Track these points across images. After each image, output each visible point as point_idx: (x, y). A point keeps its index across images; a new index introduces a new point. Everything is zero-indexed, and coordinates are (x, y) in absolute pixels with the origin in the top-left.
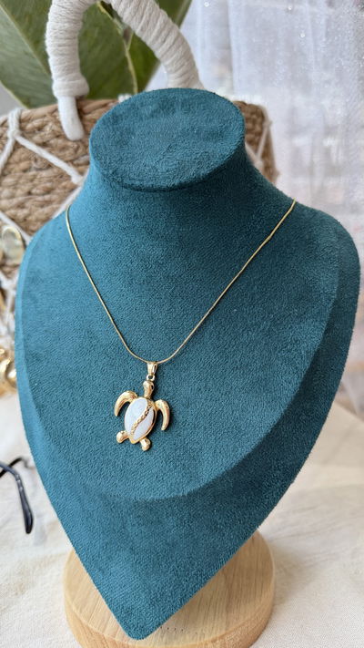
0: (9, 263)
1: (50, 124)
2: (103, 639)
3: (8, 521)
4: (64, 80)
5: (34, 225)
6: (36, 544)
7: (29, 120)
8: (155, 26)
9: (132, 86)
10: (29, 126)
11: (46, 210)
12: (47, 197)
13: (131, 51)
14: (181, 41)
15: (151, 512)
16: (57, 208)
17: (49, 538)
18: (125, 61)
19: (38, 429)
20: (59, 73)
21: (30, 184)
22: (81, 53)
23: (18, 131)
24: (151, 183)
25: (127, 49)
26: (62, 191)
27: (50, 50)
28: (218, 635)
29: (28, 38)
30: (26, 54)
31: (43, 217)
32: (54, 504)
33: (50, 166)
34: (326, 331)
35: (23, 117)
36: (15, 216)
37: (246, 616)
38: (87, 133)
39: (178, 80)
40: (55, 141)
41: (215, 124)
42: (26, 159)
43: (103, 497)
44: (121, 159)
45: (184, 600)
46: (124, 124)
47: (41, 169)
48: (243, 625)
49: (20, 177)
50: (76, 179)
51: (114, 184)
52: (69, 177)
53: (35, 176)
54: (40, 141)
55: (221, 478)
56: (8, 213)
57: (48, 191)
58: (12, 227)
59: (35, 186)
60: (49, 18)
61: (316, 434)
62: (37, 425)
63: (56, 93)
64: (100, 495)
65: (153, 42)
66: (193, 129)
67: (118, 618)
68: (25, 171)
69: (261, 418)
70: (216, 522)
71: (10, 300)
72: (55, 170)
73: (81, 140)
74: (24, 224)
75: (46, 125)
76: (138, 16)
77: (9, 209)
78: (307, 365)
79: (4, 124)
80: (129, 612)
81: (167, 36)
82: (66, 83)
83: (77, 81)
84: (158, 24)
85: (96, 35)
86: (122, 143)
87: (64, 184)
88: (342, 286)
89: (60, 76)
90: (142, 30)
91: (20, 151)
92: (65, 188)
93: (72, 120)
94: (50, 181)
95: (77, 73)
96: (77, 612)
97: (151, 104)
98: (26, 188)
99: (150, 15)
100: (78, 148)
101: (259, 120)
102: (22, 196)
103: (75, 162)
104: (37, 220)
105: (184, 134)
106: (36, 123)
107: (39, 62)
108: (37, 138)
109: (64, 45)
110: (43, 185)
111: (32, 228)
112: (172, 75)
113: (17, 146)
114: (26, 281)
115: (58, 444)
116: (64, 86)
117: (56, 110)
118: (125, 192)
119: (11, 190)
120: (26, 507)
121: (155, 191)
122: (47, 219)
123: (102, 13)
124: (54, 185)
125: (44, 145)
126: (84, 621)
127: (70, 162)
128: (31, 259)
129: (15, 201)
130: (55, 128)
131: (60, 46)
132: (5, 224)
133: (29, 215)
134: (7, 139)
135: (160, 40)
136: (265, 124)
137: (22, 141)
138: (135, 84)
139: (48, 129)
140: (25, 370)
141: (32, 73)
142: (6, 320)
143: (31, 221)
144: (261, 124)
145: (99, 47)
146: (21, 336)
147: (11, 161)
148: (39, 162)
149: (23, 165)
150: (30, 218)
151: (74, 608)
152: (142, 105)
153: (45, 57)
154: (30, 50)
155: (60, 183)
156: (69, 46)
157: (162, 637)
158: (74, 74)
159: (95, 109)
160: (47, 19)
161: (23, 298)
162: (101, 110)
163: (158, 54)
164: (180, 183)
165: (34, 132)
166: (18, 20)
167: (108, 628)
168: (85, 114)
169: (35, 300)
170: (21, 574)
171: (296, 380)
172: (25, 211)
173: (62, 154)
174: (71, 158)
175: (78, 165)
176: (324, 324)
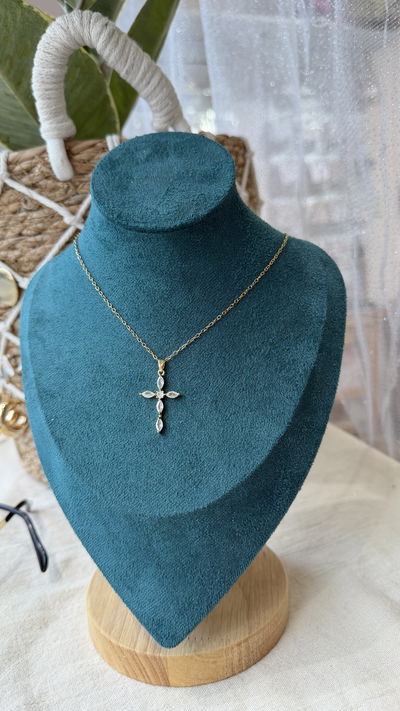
1: (39, 166)
2: (134, 655)
3: (20, 563)
4: (51, 123)
5: (27, 266)
6: (52, 581)
7: (17, 162)
8: (139, 69)
9: (114, 122)
10: (17, 168)
11: (39, 250)
12: (39, 238)
14: (164, 82)
15: (174, 525)
16: (50, 249)
17: (64, 575)
18: (107, 99)
19: (58, 461)
21: (20, 225)
23: (6, 173)
24: (154, 225)
26: (54, 231)
27: (36, 94)
28: (242, 639)
29: (9, 80)
30: (8, 95)
31: (35, 258)
32: (77, 532)
33: (40, 207)
34: (320, 351)
35: (10, 159)
36: (6, 257)
37: (265, 621)
38: (77, 174)
39: (164, 119)
40: (45, 182)
41: (208, 167)
42: (14, 201)
43: (128, 517)
44: (124, 204)
45: (210, 607)
46: (121, 168)
47: (31, 211)
48: (264, 628)
49: (10, 219)
50: (68, 218)
51: (118, 227)
52: (61, 217)
53: (25, 218)
54: (30, 183)
55: (237, 489)
57: (40, 232)
58: (4, 269)
59: (25, 227)
60: (35, 63)
61: (318, 443)
62: (56, 458)
63: (44, 136)
64: (125, 516)
65: (138, 84)
66: (188, 172)
67: (149, 630)
68: (15, 213)
69: (269, 433)
70: (234, 531)
72: (46, 211)
73: (70, 181)
74: (16, 265)
75: (35, 166)
76: (123, 60)
77: (1, 250)
78: (305, 382)
80: (160, 624)
81: (152, 77)
82: (54, 125)
83: (64, 124)
84: (142, 68)
85: (77, 75)
86: (122, 188)
87: (55, 224)
88: (331, 309)
89: (46, 119)
90: (127, 72)
91: (9, 193)
92: (56, 228)
93: (62, 161)
94: (42, 222)
95: (64, 116)
96: (107, 635)
98: (17, 230)
99: (134, 58)
100: (68, 187)
101: (241, 152)
102: (12, 237)
103: (67, 202)
104: (29, 261)
105: (180, 177)
106: (25, 165)
107: (20, 103)
108: (25, 179)
109: (51, 89)
110: (34, 226)
111: (24, 269)
112: (158, 115)
113: (5, 188)
115: (80, 473)
116: (51, 129)
117: (45, 151)
118: (129, 234)
119: (1, 231)
120: (39, 546)
121: (158, 232)
122: (40, 260)
124: (45, 226)
125: (33, 186)
126: (114, 641)
127: (61, 202)
128: (33, 300)
129: (5, 243)
130: (44, 169)
131: (47, 90)
133: (21, 256)
135: (144, 82)
136: (247, 155)
137: (11, 183)
138: (118, 120)
139: (37, 171)
140: (39, 408)
141: (12, 114)
143: (23, 262)
144: (243, 156)
145: (80, 87)
146: (32, 376)
148: (29, 204)
149: (13, 207)
150: (22, 259)
151: (102, 632)
153: (31, 100)
154: (11, 92)
155: (52, 223)
156: (56, 90)
157: (191, 646)
158: (62, 117)
159: (84, 149)
160: (31, 65)
162: (89, 150)
164: (182, 224)
165: (23, 174)
167: (138, 645)
168: (74, 155)
170: (42, 609)
171: (297, 397)
172: (17, 253)
173: (52, 194)
174: (61, 198)
175: (69, 205)
176: (317, 344)
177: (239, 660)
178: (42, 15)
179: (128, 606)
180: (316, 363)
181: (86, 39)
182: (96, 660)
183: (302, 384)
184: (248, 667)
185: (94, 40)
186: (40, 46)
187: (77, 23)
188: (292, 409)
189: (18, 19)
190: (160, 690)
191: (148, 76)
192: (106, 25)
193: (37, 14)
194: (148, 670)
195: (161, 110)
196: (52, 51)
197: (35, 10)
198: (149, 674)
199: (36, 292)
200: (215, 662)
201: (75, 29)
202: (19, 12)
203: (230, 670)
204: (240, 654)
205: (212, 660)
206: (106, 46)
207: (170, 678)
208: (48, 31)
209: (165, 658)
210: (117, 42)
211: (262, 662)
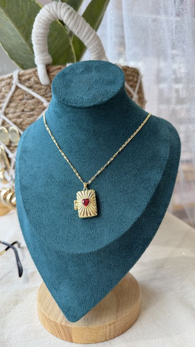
0: (13, 145)
1: (34, 77)
2: (56, 324)
3: (9, 273)
4: (40, 57)
5: (25, 126)
6: (24, 283)
7: (23, 75)
8: (84, 31)
9: (73, 59)
10: (23, 78)
11: (31, 119)
12: (32, 113)
13: (73, 42)
14: (97, 38)
15: (79, 259)
17: (30, 280)
18: (70, 47)
19: (26, 221)
20: (38, 53)
21: (23, 106)
22: (49, 43)
23: (18, 81)
24: (80, 105)
25: (71, 41)
26: (39, 110)
27: (34, 42)
28: (112, 322)
29: (23, 36)
30: (22, 44)
31: (29, 122)
32: (33, 258)
33: (33, 98)
34: (164, 175)
35: (20, 74)
36: (16, 122)
37: (126, 314)
38: (51, 82)
39: (96, 56)
40: (35, 85)
41: (111, 77)
42: (21, 94)
43: (57, 252)
44: (67, 94)
45: (95, 303)
46: (68, 77)
47: (29, 99)
48: (125, 317)
49: (19, 103)
50: (46, 104)
51: (63, 105)
52: (42, 103)
53: (26, 103)
54: (29, 86)
55: (113, 243)
56: (12, 120)
57: (32, 110)
58: (15, 127)
59: (26, 107)
60: (34, 27)
61: (159, 223)
62: (25, 220)
63: (36, 63)
65: (83, 38)
66: (100, 80)
67: (63, 312)
68: (21, 100)
69: (132, 215)
70: (110, 265)
71: (13, 164)
72: (36, 100)
73: (48, 85)
74: (20, 126)
75: (32, 77)
76: (76, 26)
77: (13, 118)
78: (154, 190)
79: (11, 78)
80: (69, 310)
81: (90, 35)
83: (47, 57)
84: (86, 30)
85: (56, 35)
86: (67, 86)
87: (40, 106)
88: (171, 153)
89: (38, 55)
90: (78, 33)
91: (19, 90)
92: (40, 108)
93: (44, 76)
94: (33, 105)
95: (47, 53)
96: (44, 312)
97: (81, 68)
98: (22, 108)
99: (82, 26)
100: (47, 89)
101: (136, 75)
102: (19, 112)
103: (45, 96)
104: (27, 124)
105: (96, 82)
106: (27, 77)
107: (28, 48)
108: (27, 84)
109: (41, 40)
110: (30, 107)
111: (24, 128)
112: (93, 54)
113: (17, 88)
114: (21, 152)
115: (36, 228)
116: (40, 59)
117: (36, 71)
118: (68, 109)
119: (14, 109)
120: (19, 263)
121: (82, 108)
122: (31, 123)
123: (59, 24)
124: (35, 107)
125: (30, 87)
126: (47, 315)
127: (43, 96)
128: (23, 142)
129: (16, 115)
130: (36, 79)
131: (39, 40)
132: (11, 126)
133: (23, 121)
134: (12, 84)
135: (86, 37)
136: (139, 77)
137: (20, 86)
138: (75, 58)
139: (32, 80)
140: (20, 194)
141: (25, 53)
142: (11, 174)
143: (24, 124)
144: (137, 77)
145: (57, 41)
146: (18, 178)
147: (14, 95)
148: (28, 96)
149: (20, 97)
150: (23, 123)
151: (42, 310)
152: (77, 68)
153: (31, 45)
154: (24, 42)
155: (38, 106)
156: (43, 40)
157: (85, 323)
158: (45, 54)
159: (55, 70)
160: (32, 28)
161: (19, 160)
162: (58, 71)
163: (86, 44)
164: (94, 105)
165: (26, 81)
166: (18, 28)
167: (59, 318)
168: (50, 72)
169: (25, 161)
170: (16, 295)
171: (149, 197)
172: (21, 120)
173: (39, 92)
174: (44, 94)
175: (47, 97)
176: (162, 171)
177: (110, 333)
178: (40, 5)
179: (54, 298)
180: (161, 181)
181: (59, 16)
182: (38, 324)
183: (152, 191)
184: (114, 337)
185: (62, 16)
186: (36, 19)
187: (54, 8)
188: (146, 204)
189: (28, 7)
190: (68, 344)
191: (88, 34)
192: (69, 9)
193: (37, 4)
194: (62, 332)
195: (94, 52)
196: (42, 21)
197: (37, 2)
198: (63, 335)
199: (25, 137)
200: (96, 333)
201: (53, 10)
202: (29, 3)
203: (104, 338)
204: (110, 330)
205: (95, 331)
206: (68, 19)
207: (73, 339)
208: (40, 12)
209: (71, 328)
210: (74, 17)
211: (122, 335)
